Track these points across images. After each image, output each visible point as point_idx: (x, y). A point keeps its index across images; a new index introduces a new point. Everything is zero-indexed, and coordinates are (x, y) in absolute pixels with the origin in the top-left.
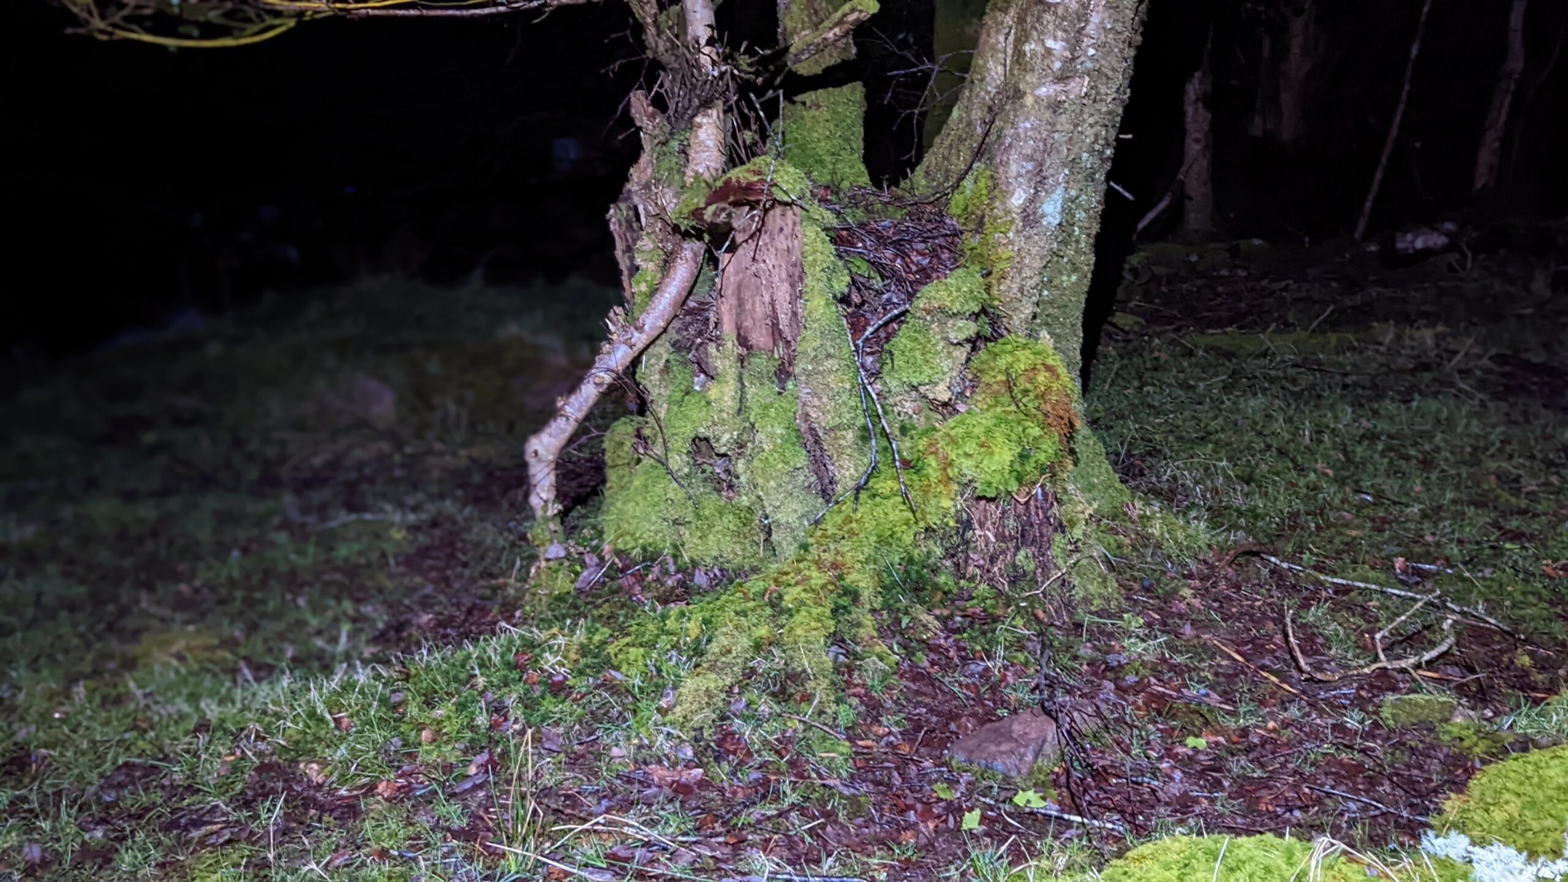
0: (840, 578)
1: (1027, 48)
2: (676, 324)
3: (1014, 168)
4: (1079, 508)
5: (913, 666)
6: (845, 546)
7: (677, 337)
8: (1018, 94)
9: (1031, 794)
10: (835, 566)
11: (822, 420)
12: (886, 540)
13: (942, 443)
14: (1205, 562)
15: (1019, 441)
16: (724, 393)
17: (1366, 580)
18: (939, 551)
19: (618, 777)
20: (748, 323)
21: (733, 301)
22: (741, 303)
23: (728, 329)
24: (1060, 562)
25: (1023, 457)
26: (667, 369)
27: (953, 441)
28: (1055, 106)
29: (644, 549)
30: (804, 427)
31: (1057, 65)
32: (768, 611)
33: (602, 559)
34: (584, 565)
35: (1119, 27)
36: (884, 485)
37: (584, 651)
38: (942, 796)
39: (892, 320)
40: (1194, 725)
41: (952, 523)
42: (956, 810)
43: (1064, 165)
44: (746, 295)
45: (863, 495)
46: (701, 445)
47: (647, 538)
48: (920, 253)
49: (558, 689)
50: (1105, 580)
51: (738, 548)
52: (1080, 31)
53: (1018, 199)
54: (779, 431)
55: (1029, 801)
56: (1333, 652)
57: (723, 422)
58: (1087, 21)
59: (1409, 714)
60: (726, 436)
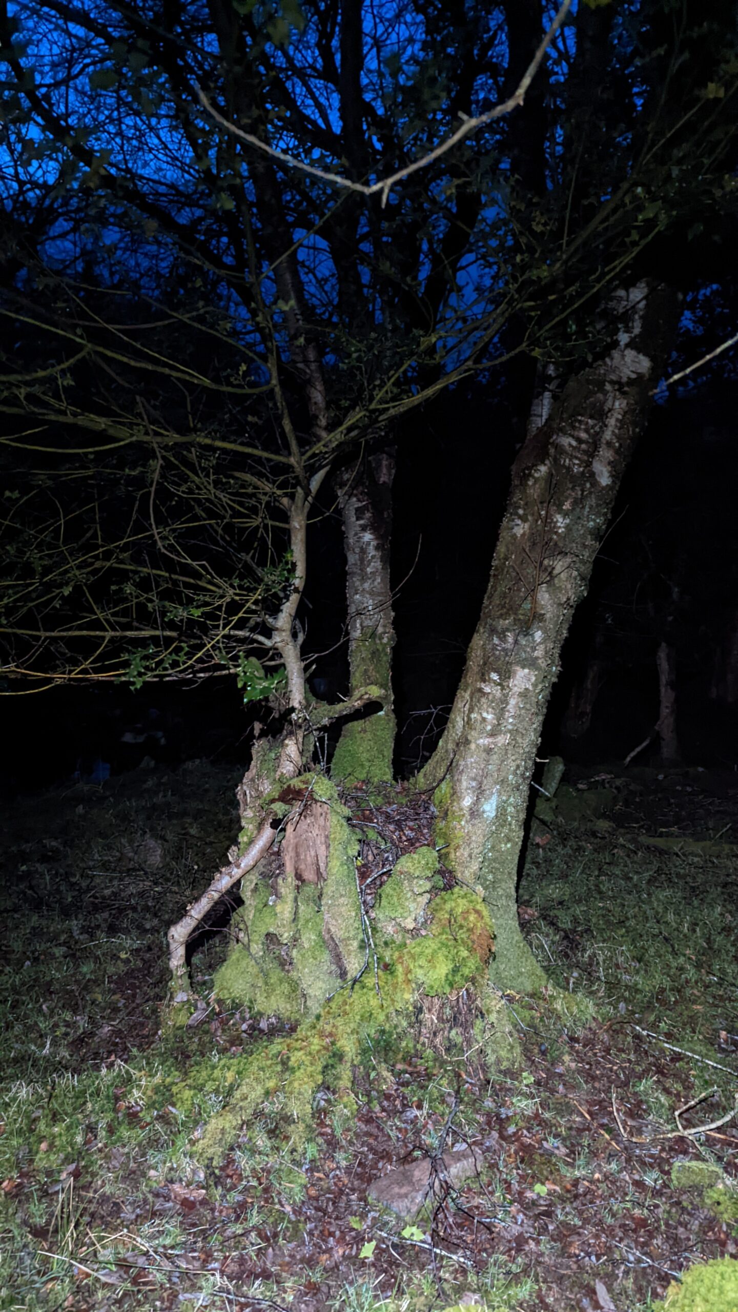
0: (333, 1043)
1: (473, 716)
2: (263, 861)
3: (464, 784)
4: (493, 1003)
5: (370, 1111)
6: (340, 1021)
7: (263, 870)
8: (467, 742)
9: (414, 1229)
10: (331, 1035)
11: (339, 933)
12: (368, 1017)
13: (406, 957)
14: (590, 1029)
15: (454, 960)
16: (285, 910)
17: (693, 1051)
18: (405, 1024)
19: (150, 1192)
20: (302, 867)
21: (292, 854)
22: (297, 855)
23: (289, 868)
24: (479, 1038)
25: (455, 970)
26: (255, 890)
27: (413, 957)
28: (489, 751)
29: (233, 1001)
30: (327, 937)
31: (489, 728)
32: (279, 1068)
33: (208, 1004)
34: (196, 1009)
35: (528, 706)
36: (370, 981)
37: (156, 1090)
38: (355, 1226)
39: (383, 874)
40: (542, 1174)
41: (411, 1008)
42: (360, 1240)
43: (496, 783)
44: (301, 850)
45: (357, 987)
46: (271, 938)
47: (236, 993)
48: (411, 829)
49: (133, 1117)
50: (512, 1047)
51: (288, 1006)
52: (503, 709)
53: (467, 802)
54: (313, 937)
55: (412, 1235)
56: (651, 1117)
57: (284, 926)
58: (507, 704)
59: (688, 1178)
60: (286, 935)
